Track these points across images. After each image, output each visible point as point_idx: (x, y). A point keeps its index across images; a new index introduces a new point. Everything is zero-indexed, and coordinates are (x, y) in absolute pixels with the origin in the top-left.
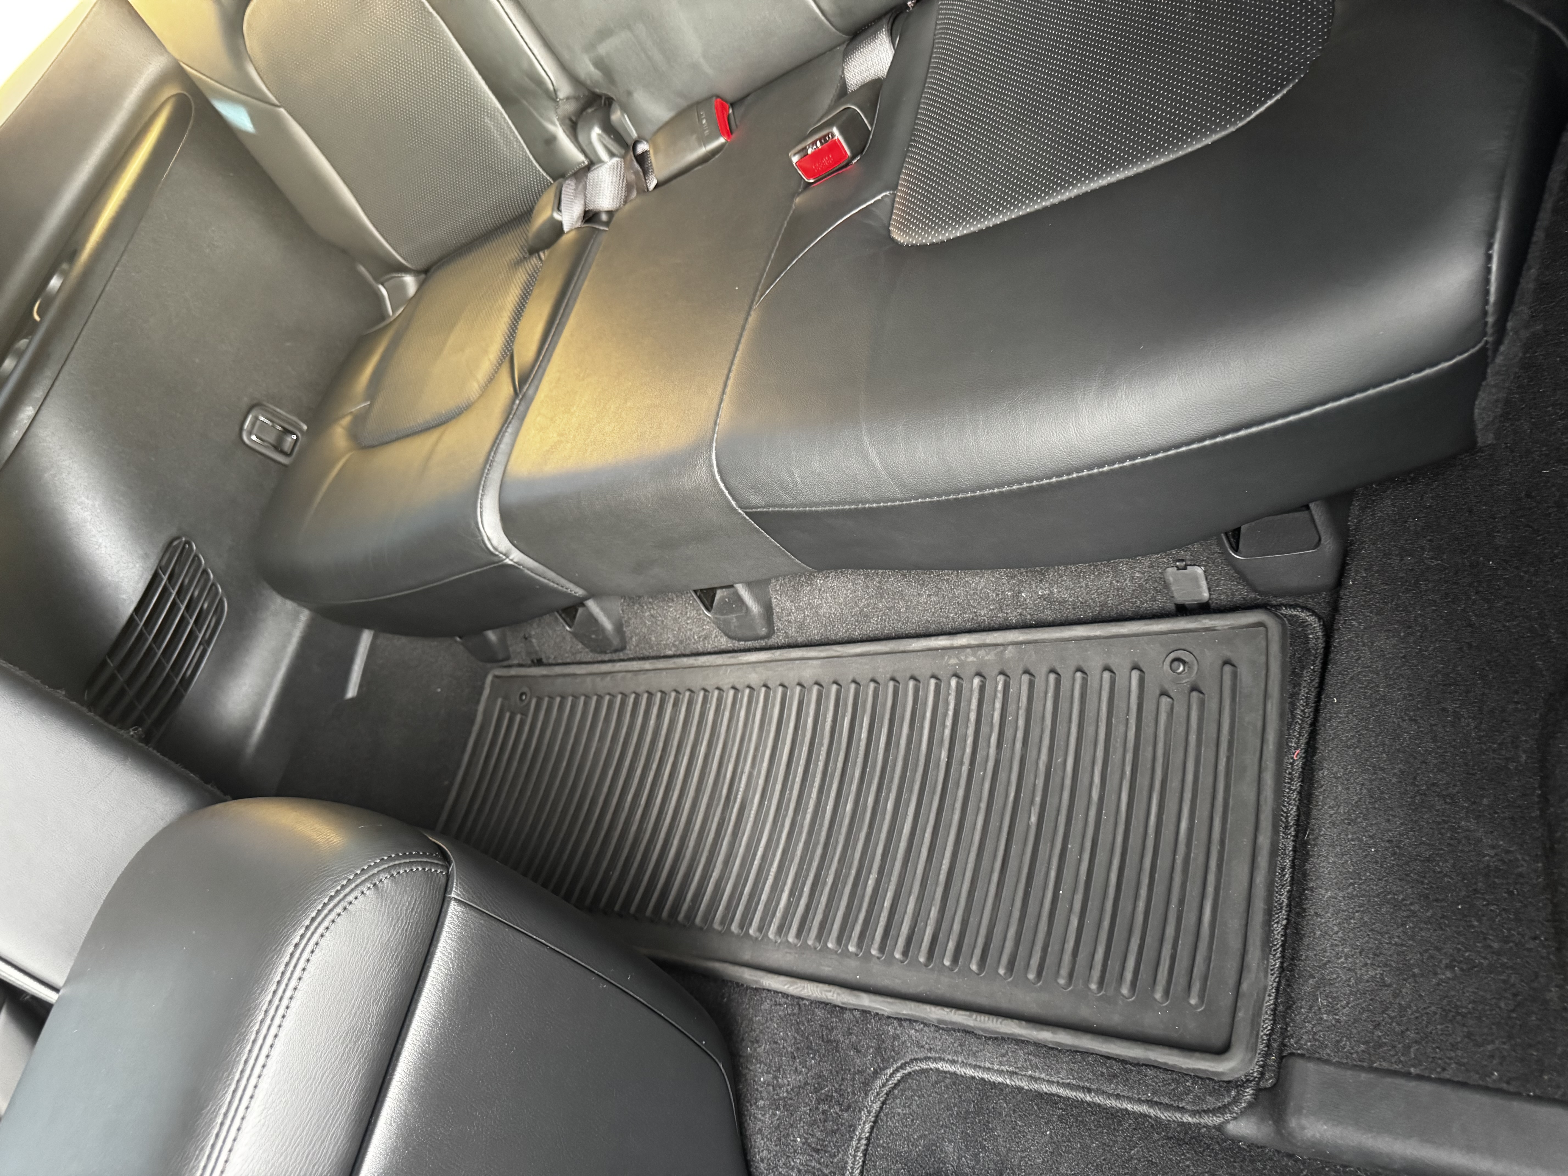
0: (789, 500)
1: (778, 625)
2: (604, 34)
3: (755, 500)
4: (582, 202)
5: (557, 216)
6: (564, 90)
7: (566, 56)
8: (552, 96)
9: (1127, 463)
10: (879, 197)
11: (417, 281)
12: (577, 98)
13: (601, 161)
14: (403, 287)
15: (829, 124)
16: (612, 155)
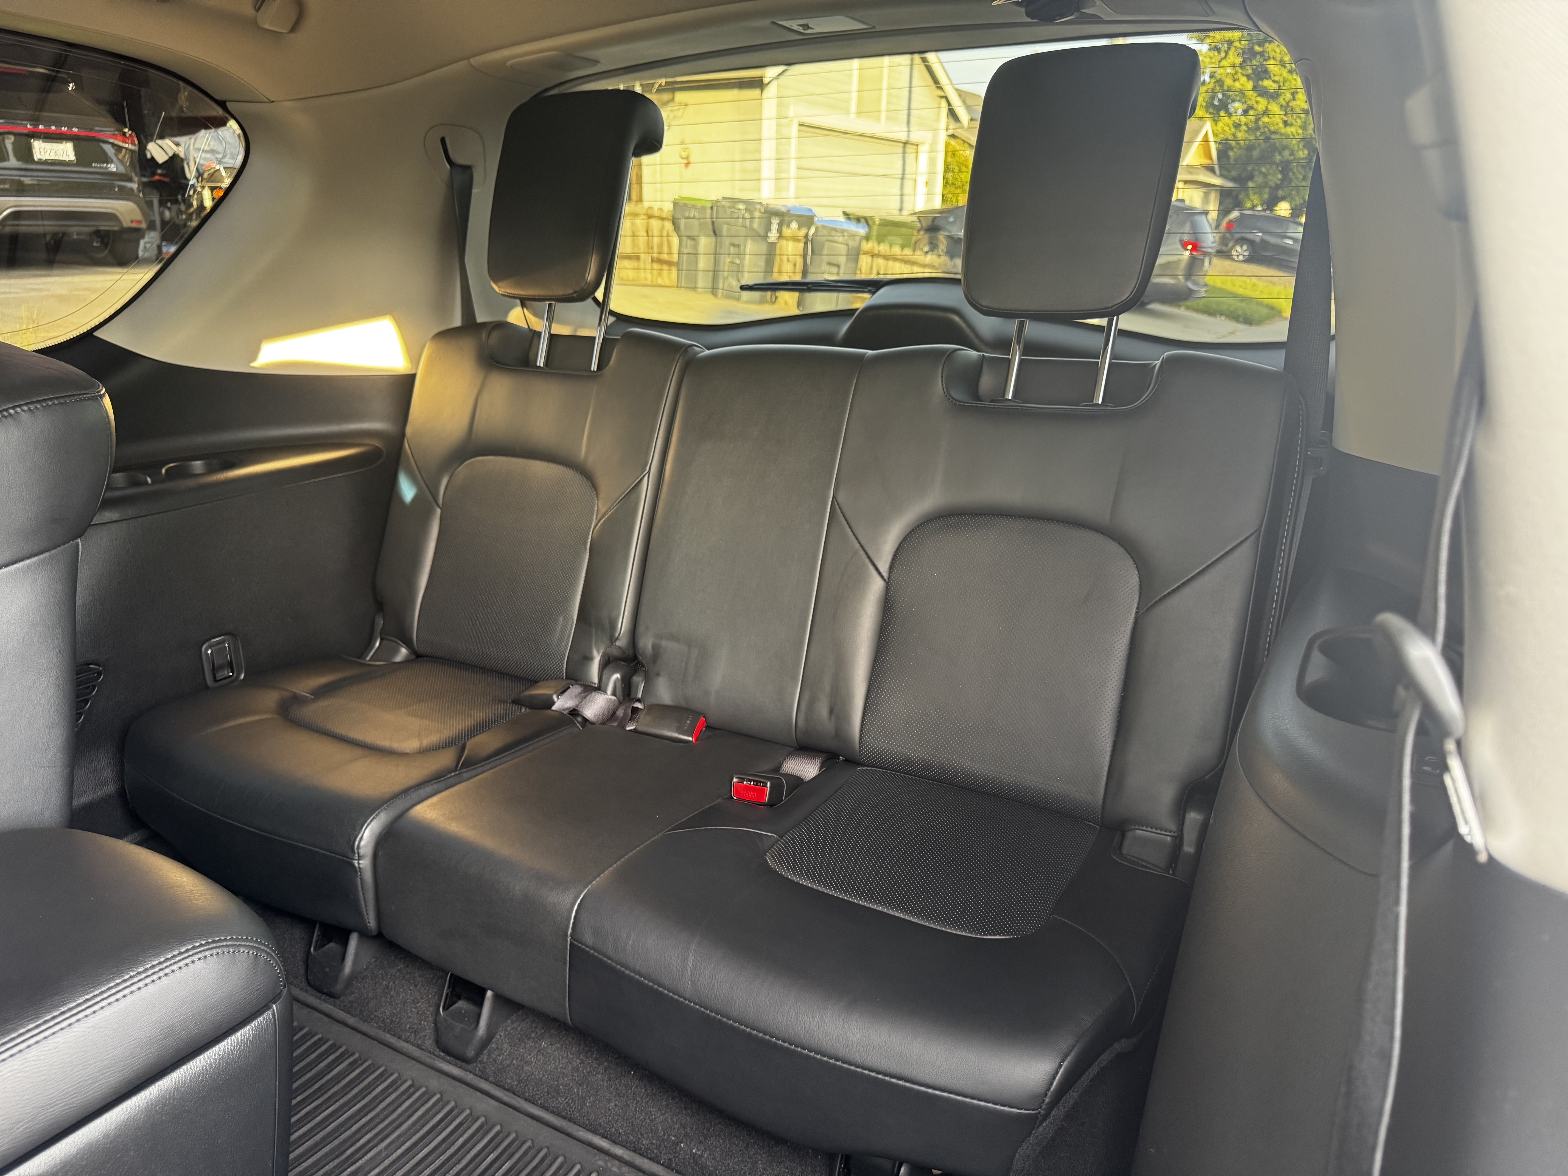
0: (611, 953)
1: (484, 1057)
2: (673, 637)
3: (588, 938)
4: (577, 703)
5: (555, 697)
6: (622, 643)
7: (641, 628)
8: (612, 639)
9: (832, 1061)
10: (770, 834)
11: (407, 656)
12: (624, 652)
13: (605, 692)
14: (396, 651)
15: (769, 779)
16: (614, 694)
